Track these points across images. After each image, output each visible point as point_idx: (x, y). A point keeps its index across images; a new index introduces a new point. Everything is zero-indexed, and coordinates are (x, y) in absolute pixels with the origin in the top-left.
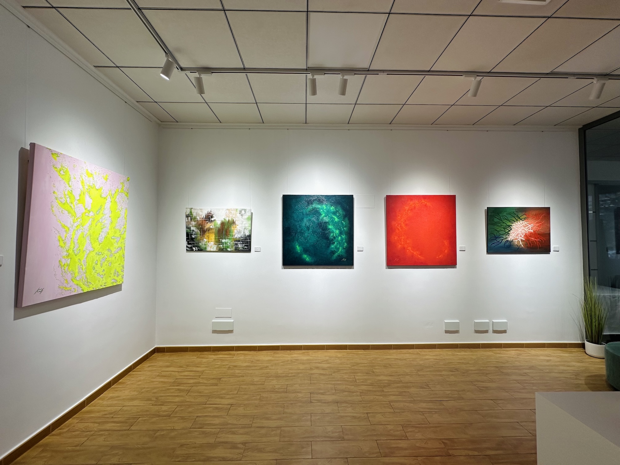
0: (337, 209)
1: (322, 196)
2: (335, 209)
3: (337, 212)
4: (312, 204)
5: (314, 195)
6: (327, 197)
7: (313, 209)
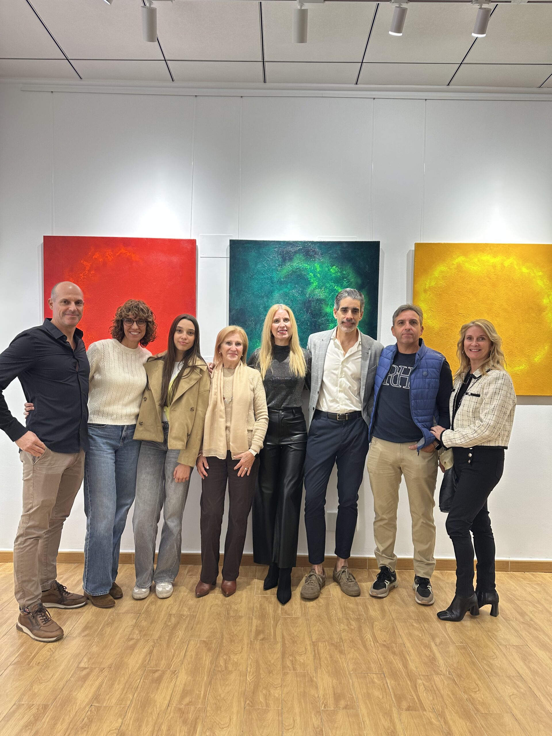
0: (344, 272)
1: (313, 243)
2: (341, 272)
3: (343, 278)
4: (291, 259)
5: (296, 242)
6: (323, 246)
7: (294, 272)
